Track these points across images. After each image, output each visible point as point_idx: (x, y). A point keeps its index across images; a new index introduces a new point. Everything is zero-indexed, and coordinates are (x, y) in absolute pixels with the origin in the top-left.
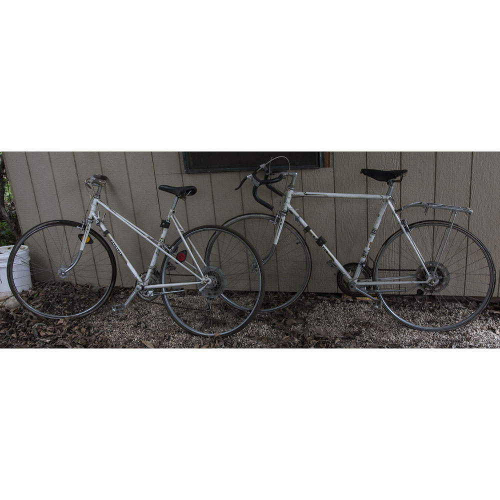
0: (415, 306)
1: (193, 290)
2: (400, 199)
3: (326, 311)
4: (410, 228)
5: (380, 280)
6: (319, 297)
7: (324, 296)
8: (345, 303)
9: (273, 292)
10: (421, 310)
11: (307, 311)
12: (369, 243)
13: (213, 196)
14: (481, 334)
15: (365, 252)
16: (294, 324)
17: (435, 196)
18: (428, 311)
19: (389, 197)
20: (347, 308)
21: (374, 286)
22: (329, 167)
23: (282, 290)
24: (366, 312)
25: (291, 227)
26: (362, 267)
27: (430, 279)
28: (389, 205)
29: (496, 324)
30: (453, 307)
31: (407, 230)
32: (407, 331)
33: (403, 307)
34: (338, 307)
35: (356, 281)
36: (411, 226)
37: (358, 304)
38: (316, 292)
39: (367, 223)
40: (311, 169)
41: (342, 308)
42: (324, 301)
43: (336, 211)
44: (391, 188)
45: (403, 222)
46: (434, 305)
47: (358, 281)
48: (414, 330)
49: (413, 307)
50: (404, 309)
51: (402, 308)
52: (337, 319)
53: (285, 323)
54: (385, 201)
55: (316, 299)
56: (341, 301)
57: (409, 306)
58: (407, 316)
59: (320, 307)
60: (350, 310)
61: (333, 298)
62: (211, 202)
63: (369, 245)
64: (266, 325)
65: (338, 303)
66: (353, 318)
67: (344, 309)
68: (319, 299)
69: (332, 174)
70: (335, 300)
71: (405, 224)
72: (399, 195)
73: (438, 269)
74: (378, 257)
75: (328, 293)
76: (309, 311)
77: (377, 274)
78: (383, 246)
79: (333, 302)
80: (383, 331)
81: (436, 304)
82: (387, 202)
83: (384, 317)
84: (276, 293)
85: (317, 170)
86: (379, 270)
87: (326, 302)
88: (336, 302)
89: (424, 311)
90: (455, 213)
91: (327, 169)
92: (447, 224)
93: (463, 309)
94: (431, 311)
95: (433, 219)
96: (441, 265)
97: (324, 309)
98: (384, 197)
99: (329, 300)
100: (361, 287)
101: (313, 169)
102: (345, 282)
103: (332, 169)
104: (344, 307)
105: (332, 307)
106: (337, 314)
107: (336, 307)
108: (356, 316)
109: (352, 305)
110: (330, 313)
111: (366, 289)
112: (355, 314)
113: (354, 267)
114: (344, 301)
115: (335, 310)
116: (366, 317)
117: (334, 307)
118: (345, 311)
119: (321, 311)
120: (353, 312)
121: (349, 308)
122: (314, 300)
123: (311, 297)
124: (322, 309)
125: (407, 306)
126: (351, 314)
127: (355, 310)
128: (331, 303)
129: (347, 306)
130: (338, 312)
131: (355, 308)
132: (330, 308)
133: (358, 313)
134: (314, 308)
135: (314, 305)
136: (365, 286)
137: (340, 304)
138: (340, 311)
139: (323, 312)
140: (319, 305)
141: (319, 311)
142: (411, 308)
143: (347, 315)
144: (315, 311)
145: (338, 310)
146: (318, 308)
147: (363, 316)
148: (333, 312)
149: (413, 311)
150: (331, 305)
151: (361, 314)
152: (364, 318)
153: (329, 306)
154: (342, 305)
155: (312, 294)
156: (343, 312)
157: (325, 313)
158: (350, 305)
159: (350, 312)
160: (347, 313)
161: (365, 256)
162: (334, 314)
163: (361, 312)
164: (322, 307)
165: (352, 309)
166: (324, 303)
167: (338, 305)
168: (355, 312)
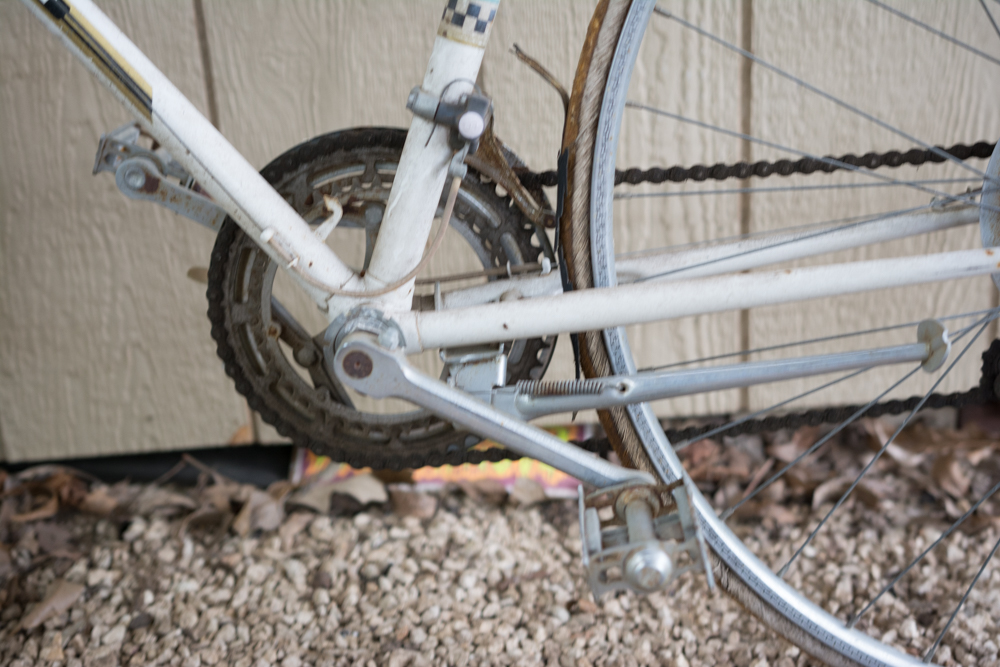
3: (150, 622)
5: (638, 277)
6: (102, 496)
7: (143, 480)
10: (949, 520)
20: (333, 566)
21: (579, 340)
24: (501, 588)
26: (456, 141)
34: (256, 571)
35: (398, 304)
37: (426, 524)
38: (73, 451)
41: (298, 570)
42: (137, 527)
47: (424, 303)
49: (868, 500)
50: (801, 525)
51: (785, 516)
56: (291, 509)
57: (834, 499)
59: (92, 591)
60: (364, 580)
61: (220, 492)
65: (259, 533)
67: (317, 579)
68: (97, 515)
70: (236, 507)
75: (174, 456)
79: (214, 527)
83: (668, 616)
87: (157, 531)
88: (243, 524)
97: (130, 604)
99: (182, 512)
100: (456, 355)
102: (289, 332)
104: (314, 562)
105: (207, 573)
106: (252, 643)
107: (244, 573)
108: (419, 636)
109: (377, 537)
110: (186, 633)
111: (501, 380)
112: (411, 616)
113: (361, 179)
114: (314, 511)
115: (228, 603)
116: (512, 645)
117: (229, 569)
118: (323, 596)
119: (96, 632)
120: (391, 600)
121: (353, 571)
122: (52, 528)
123: (28, 499)
124: (117, 599)
125: (819, 495)
126: (376, 620)
127: (409, 579)
128: (197, 540)
129: (341, 554)
130: (254, 619)
131: (411, 564)
132: (190, 586)
133: (435, 612)
134: (38, 599)
135: (49, 573)
136: (492, 346)
137: (276, 542)
138: (277, 604)
139: (120, 633)
140: (92, 566)
141: (80, 625)
142: (853, 511)
143: (341, 641)
144: (41, 629)
145: (262, 597)
146: (77, 594)
147: (486, 627)
148: (214, 626)
149: (880, 534)
150: (196, 556)
151: (467, 609)
152: (495, 648)
153: (184, 563)
154: (295, 545)
155: (42, 471)
156: (305, 616)
157: (130, 649)
158: (363, 538)
159: (365, 606)
160: (343, 624)
161: (470, 23)
162: (220, 641)
163: (460, 594)
164: (116, 583)
165: (385, 572)
166: (138, 546)
167: (260, 546)
168: (407, 597)
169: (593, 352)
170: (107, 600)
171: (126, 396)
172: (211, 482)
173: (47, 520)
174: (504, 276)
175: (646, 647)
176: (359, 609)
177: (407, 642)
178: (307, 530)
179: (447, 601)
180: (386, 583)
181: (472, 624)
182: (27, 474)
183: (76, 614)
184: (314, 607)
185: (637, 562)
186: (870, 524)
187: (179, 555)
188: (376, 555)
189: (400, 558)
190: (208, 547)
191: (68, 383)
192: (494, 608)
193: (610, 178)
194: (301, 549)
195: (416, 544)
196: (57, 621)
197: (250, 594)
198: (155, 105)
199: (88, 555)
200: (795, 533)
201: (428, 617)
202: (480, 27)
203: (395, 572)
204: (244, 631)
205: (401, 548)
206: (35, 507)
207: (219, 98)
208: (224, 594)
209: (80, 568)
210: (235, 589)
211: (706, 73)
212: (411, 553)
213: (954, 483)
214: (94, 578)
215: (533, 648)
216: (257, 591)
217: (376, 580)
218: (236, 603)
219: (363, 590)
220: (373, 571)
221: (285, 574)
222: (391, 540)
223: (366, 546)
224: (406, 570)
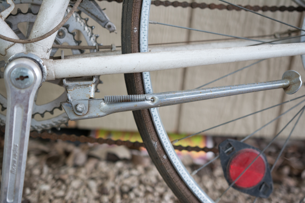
8: (103, 164)
20: (108, 185)
33: (290, 175)
34: (75, 184)
37: (146, 169)
41: (93, 185)
51: (291, 182)
60: (122, 193)
61: (60, 146)
65: (76, 167)
67: (102, 191)
70: (67, 154)
87: (32, 161)
88: (70, 161)
99: (43, 153)
104: (100, 182)
105: (53, 182)
107: (70, 184)
109: (126, 173)
114: (98, 158)
115: (63, 197)
117: (63, 181)
121: (117, 188)
127: (141, 194)
128: (49, 166)
129: (111, 179)
131: (142, 187)
137: (83, 171)
138: (85, 200)
145: (78, 196)
150: (49, 174)
153: (44, 176)
154: (91, 173)
158: (120, 173)
165: (131, 190)
167: (76, 172)
172: (56, 141)
178: (96, 167)
180: (132, 195)
187: (41, 172)
188: (128, 182)
189: (136, 184)
190: (54, 169)
194: (94, 175)
197: (73, 194)
203: (136, 190)
205: (134, 179)
208: (61, 193)
210: (66, 191)
212: (141, 182)
216: (76, 193)
217: (127, 193)
218: (67, 198)
219: (122, 197)
220: (126, 189)
221: (88, 186)
222: (131, 175)
223: (121, 177)
224: (140, 190)
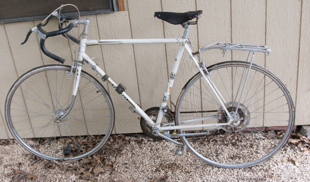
0: (218, 140)
1: (6, 140)
2: (198, 38)
3: (134, 154)
4: (209, 71)
5: (182, 124)
6: (127, 138)
7: (131, 136)
8: (152, 142)
9: (82, 136)
10: (225, 144)
11: (115, 155)
12: (169, 88)
13: (10, 47)
14: (282, 169)
15: (165, 97)
16: (101, 172)
17: (231, 34)
18: (231, 145)
19: (185, 40)
20: (153, 148)
21: (177, 130)
22: (124, 10)
23: (91, 133)
24: (172, 151)
25: (89, 77)
26: (164, 112)
27: (231, 120)
28: (185, 50)
29: (295, 154)
30: (254, 138)
31: (205, 73)
32: (212, 171)
34: (145, 148)
35: (158, 126)
36: (210, 68)
37: (164, 143)
38: (123, 133)
39: (167, 65)
40: (105, 13)
42: (131, 142)
43: (135, 54)
44: (187, 31)
45: (201, 64)
46: (236, 138)
47: (161, 125)
48: (219, 168)
49: (216, 141)
51: (206, 143)
52: (144, 162)
53: (92, 173)
54: (181, 44)
55: (124, 140)
56: (148, 141)
57: (213, 141)
58: (211, 153)
59: (127, 150)
60: (156, 150)
61: (140, 138)
62: (10, 54)
63: (168, 90)
64: (74, 176)
65: (145, 144)
66: (159, 160)
67: (151, 150)
68: (127, 141)
69: (128, 17)
70: (142, 140)
71: (203, 68)
72: (197, 35)
73: (239, 110)
74: (179, 100)
75: (135, 134)
76: (117, 155)
77: (180, 117)
78: (183, 89)
79: (140, 143)
80: (189, 173)
81: (238, 137)
82: (183, 45)
83: (190, 155)
84: (85, 137)
85: (112, 14)
86: (181, 113)
87: (133, 143)
88: (143, 143)
89: (227, 145)
90: (253, 54)
91: (122, 13)
92: (245, 64)
93: (263, 139)
94: (234, 145)
95: (231, 60)
96: (241, 105)
97: (131, 151)
98: (181, 40)
99: (136, 140)
101: (107, 13)
102: (148, 126)
103: (126, 12)
104: (151, 147)
105: (139, 148)
106: (144, 156)
108: (162, 156)
109: (158, 144)
110: (138, 155)
111: (169, 133)
112: (161, 154)
113: (155, 112)
114: (151, 141)
115: (142, 152)
116: (172, 158)
117: (142, 148)
118: (152, 151)
119: (128, 154)
120: (159, 152)
121: (155, 149)
122: (122, 142)
123: (119, 138)
124: (130, 151)
125: (211, 141)
126: (158, 154)
127: (161, 150)
128: (138, 144)
129: (154, 146)
130: (145, 154)
131: (162, 148)
132: (138, 150)
133: (164, 154)
134: (122, 151)
135: (122, 148)
136: (168, 130)
137: (147, 145)
138: (147, 152)
139: (131, 155)
140: (127, 147)
141: (127, 154)
142: (214, 143)
143: (154, 157)
144: (123, 154)
145: (145, 151)
146: (126, 150)
147: (169, 156)
148: (140, 154)
149: (217, 145)
150: (138, 146)
151: (168, 153)
152: (170, 158)
153: (137, 147)
154: (149, 145)
155: (120, 135)
156: (150, 154)
157: (132, 156)
158: (157, 144)
159: (157, 153)
160: (154, 155)
161: (165, 101)
162: (141, 156)
163: (167, 152)
164: (130, 149)
165: (159, 149)
166: (132, 145)
168: (161, 152)
169: (178, 131)
170: (129, 151)
171: (130, 127)
172: (139, 137)
173: (121, 141)
174: (169, 122)
175: (186, 158)
176: (156, 153)
177: (161, 157)
178: (150, 143)
179: (165, 152)
180: (159, 150)
181: (168, 155)
182: (118, 135)
183: (126, 152)
184: (151, 153)
185: (179, 153)
186: (215, 145)
187: (136, 146)
188: (158, 147)
189: (161, 147)
190: (139, 145)
191: (123, 125)
192: (170, 153)
193: (179, 113)
195: (162, 145)
196: (124, 153)
198: (136, 108)
199: (126, 146)
200: (207, 145)
201: (163, 154)
202: (166, 101)
203: (160, 149)
204: (143, 155)
205: (161, 146)
206: (120, 139)
207: (140, 95)
208: (141, 151)
209: (126, 147)
210: (142, 150)
211: (196, 93)
212: (162, 147)
213: (227, 139)
214: (127, 148)
215: (174, 158)
217: (158, 150)
219: (156, 151)
220: (157, 149)
221: (148, 149)
222: (160, 145)
223: (157, 146)
224: (161, 149)
